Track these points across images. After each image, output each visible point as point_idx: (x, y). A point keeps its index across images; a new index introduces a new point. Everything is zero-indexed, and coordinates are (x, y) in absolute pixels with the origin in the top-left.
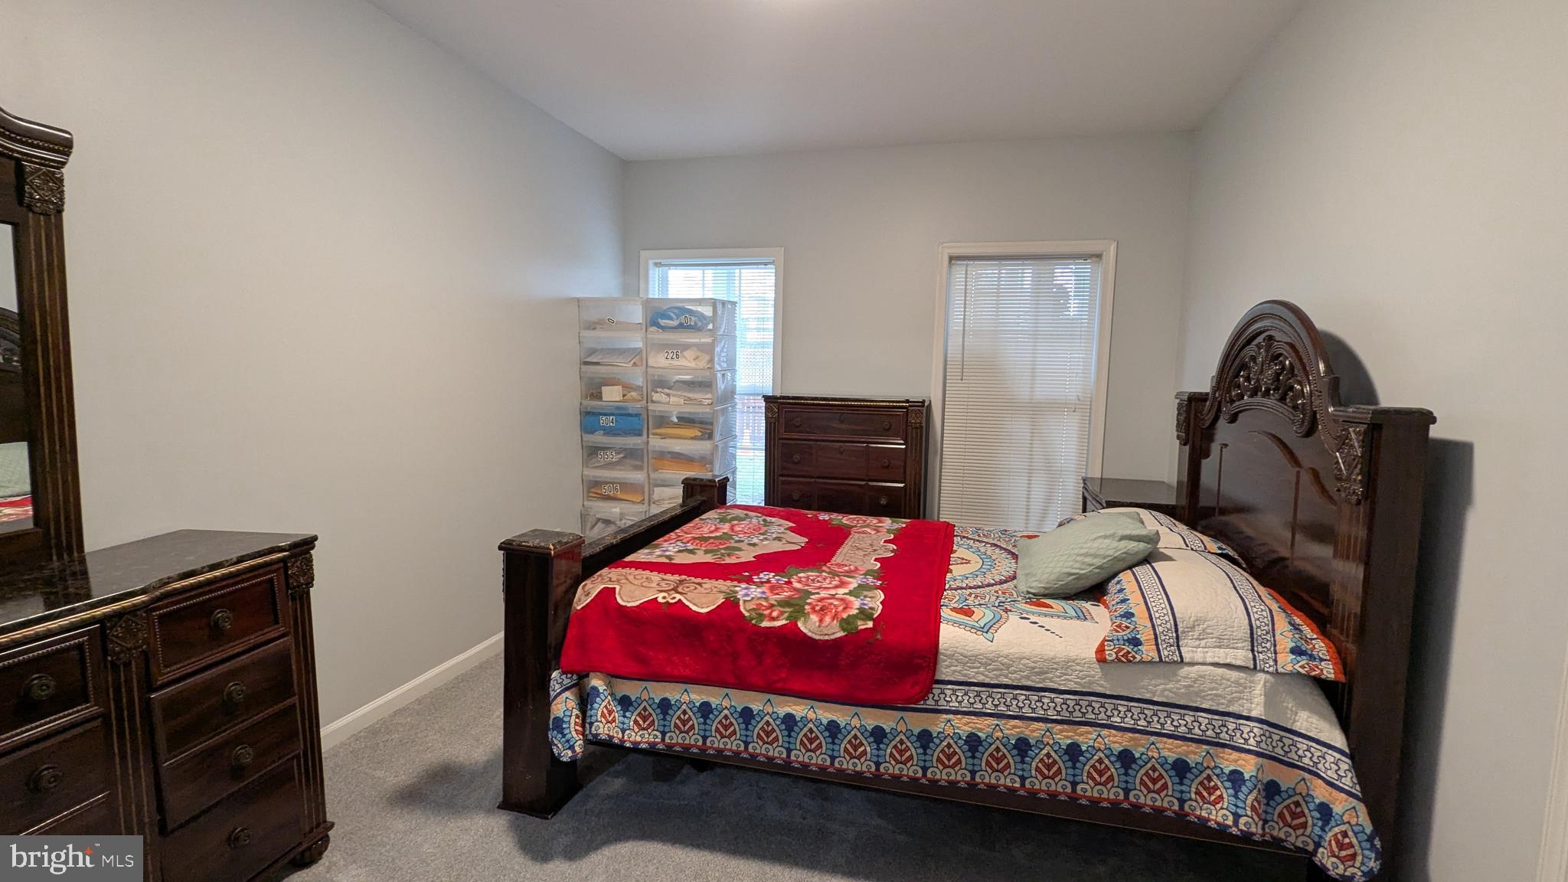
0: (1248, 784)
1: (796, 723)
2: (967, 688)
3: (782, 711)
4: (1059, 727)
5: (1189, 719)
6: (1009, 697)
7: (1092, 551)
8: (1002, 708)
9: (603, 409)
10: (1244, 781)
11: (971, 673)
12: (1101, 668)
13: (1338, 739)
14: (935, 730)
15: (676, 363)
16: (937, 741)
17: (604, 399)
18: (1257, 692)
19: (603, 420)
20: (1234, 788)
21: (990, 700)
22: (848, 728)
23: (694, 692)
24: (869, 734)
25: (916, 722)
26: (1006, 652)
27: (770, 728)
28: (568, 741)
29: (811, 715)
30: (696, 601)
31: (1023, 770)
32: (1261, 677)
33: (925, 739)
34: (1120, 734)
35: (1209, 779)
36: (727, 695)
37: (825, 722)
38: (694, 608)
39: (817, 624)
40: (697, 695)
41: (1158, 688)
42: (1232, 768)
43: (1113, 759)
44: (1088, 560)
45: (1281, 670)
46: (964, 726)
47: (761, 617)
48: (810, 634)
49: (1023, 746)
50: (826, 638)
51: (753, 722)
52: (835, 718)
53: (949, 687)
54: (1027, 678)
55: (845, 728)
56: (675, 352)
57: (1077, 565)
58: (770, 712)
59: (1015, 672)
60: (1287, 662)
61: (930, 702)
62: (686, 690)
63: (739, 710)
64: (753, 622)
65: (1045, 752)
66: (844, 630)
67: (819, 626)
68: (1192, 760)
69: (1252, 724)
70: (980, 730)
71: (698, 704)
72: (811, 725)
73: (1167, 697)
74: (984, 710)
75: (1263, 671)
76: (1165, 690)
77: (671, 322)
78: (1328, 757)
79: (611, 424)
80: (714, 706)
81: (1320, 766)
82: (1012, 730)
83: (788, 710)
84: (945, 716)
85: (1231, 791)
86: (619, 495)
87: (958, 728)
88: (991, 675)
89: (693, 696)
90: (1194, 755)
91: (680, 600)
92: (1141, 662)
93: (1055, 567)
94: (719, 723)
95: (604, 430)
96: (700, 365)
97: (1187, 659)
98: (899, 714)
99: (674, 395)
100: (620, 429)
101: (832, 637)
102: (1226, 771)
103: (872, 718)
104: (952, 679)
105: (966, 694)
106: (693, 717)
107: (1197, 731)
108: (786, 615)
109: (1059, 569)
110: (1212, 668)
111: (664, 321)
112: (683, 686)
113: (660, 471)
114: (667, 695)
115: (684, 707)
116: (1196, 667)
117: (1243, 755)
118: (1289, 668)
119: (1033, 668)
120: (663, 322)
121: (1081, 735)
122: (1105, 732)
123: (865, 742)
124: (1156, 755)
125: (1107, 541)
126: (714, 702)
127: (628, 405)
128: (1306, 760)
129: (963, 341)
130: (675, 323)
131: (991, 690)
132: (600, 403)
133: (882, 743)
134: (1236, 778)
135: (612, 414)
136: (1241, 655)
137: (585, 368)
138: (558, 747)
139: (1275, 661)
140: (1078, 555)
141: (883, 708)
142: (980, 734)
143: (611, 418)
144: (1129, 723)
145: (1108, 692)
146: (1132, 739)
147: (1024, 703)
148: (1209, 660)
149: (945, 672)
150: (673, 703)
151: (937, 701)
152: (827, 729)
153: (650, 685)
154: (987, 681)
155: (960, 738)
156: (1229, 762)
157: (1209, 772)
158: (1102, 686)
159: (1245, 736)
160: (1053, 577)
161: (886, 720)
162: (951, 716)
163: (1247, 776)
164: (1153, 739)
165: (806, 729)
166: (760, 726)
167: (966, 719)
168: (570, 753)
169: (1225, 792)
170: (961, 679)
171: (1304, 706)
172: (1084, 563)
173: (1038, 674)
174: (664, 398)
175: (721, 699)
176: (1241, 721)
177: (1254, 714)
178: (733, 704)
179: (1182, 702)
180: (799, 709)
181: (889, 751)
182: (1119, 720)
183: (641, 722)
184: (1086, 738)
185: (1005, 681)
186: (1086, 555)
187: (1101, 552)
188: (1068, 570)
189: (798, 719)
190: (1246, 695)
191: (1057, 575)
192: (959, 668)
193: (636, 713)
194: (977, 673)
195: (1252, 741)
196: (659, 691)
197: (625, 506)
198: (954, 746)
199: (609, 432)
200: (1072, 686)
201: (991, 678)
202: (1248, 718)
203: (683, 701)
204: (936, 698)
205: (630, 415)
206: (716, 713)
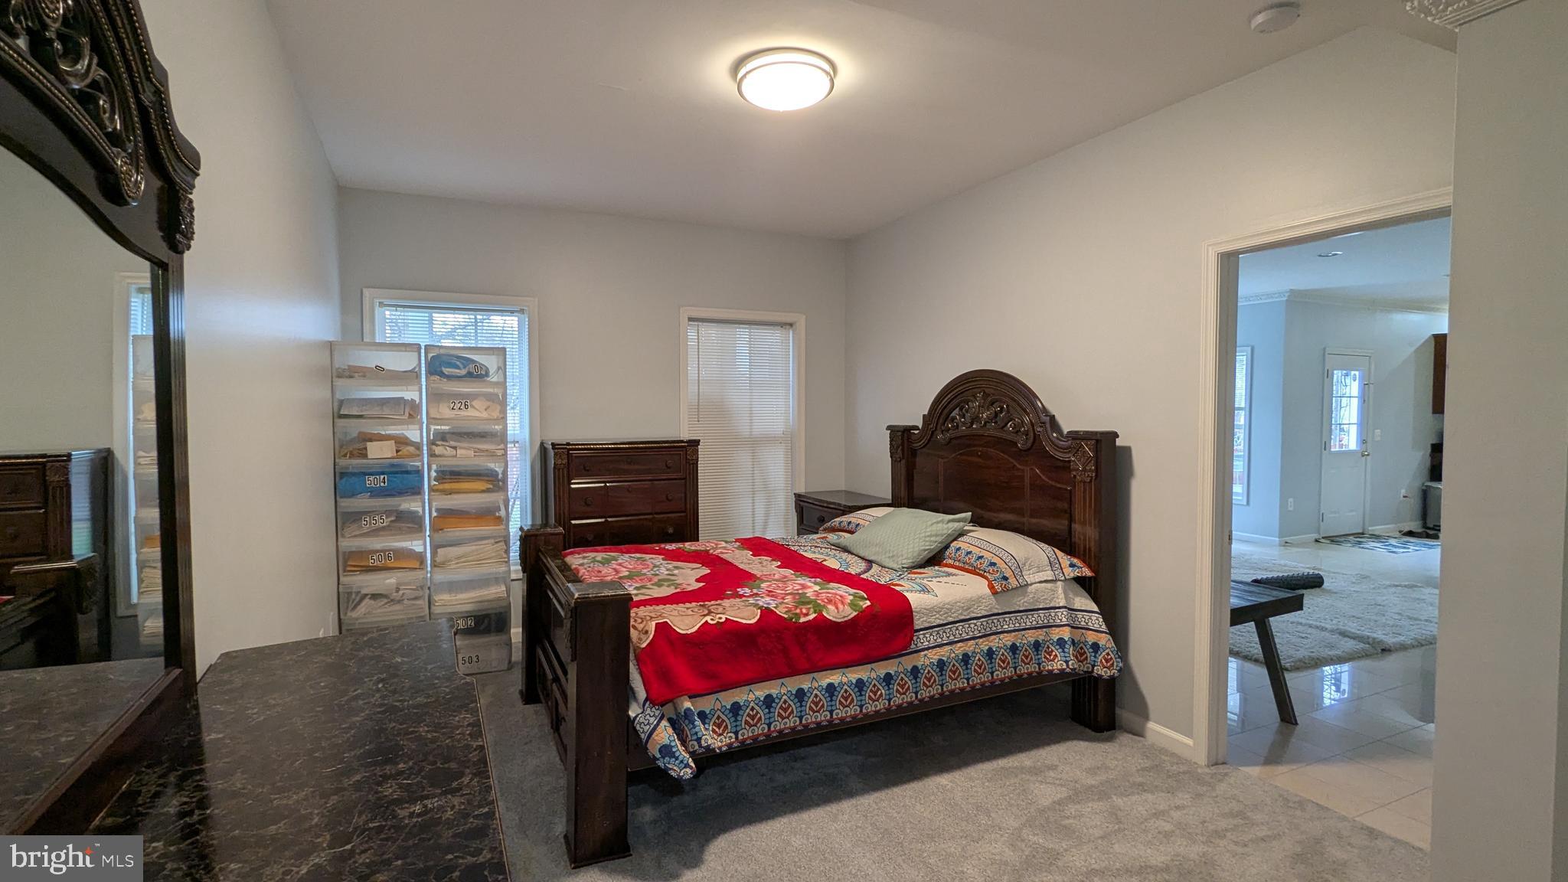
0: (1069, 643)
1: (835, 688)
2: (931, 631)
3: (825, 683)
4: (981, 640)
5: (1036, 616)
6: (954, 629)
7: (933, 533)
8: (952, 638)
9: (370, 468)
10: (1066, 642)
11: (932, 620)
12: (996, 599)
13: (1096, 609)
14: (919, 664)
15: (464, 413)
16: (922, 671)
17: (369, 457)
18: (1060, 592)
19: (370, 481)
20: (1061, 648)
21: (944, 634)
22: (870, 680)
23: (756, 690)
24: (882, 680)
25: (908, 662)
26: (947, 601)
27: (818, 699)
28: (682, 762)
29: (845, 680)
30: (741, 615)
31: (968, 674)
32: (1059, 583)
33: (915, 671)
34: (1009, 635)
35: (1048, 647)
36: (783, 683)
37: (854, 681)
38: (744, 621)
39: (836, 611)
40: (760, 691)
41: (1021, 603)
42: (1057, 637)
43: (1008, 651)
44: (933, 539)
45: (1067, 577)
46: (934, 656)
47: (798, 616)
48: (834, 620)
49: (966, 659)
50: (846, 619)
51: (806, 699)
52: (860, 676)
53: (921, 633)
54: (961, 614)
55: (867, 681)
56: (463, 402)
57: (927, 544)
58: (817, 686)
59: (955, 612)
60: (1070, 573)
61: (913, 646)
62: (751, 690)
63: (794, 692)
64: (794, 620)
65: (977, 658)
66: (856, 611)
67: (838, 612)
68: (1040, 639)
69: (1062, 610)
70: (943, 656)
71: (762, 699)
72: (846, 687)
73: (1026, 606)
74: (943, 642)
75: (1059, 580)
76: (1025, 602)
77: (458, 371)
78: (1092, 618)
79: (382, 484)
80: (775, 696)
81: (1090, 624)
82: (959, 649)
83: (828, 681)
84: (922, 653)
85: (1060, 650)
86: (390, 564)
87: (931, 658)
88: (943, 618)
89: (757, 693)
90: (1040, 636)
91: (726, 618)
92: (1013, 589)
93: (913, 548)
94: (780, 708)
95: (371, 492)
96: (493, 414)
97: (1029, 583)
98: (897, 660)
99: (461, 448)
100: (394, 488)
101: (849, 618)
102: (1055, 640)
103: (882, 669)
104: (922, 627)
105: (931, 635)
106: (760, 711)
107: (1040, 622)
108: (812, 610)
109: (917, 549)
110: (1038, 584)
111: (448, 369)
112: (747, 688)
113: (445, 530)
114: (737, 699)
115: (752, 704)
116: (1033, 586)
117: (1061, 629)
118: (1072, 575)
119: (963, 607)
120: (447, 371)
121: (991, 642)
122: (1002, 636)
123: (881, 688)
124: (1026, 642)
125: (940, 525)
126: (774, 692)
127: (405, 461)
128: (1083, 623)
129: (699, 389)
130: (463, 372)
131: (943, 628)
132: (365, 461)
133: (890, 684)
134: (1061, 643)
135: (383, 473)
136: (1048, 575)
137: (341, 422)
138: (675, 770)
139: (1063, 573)
140: (925, 537)
141: (886, 659)
142: (943, 658)
143: (382, 477)
144: (1012, 627)
145: (1000, 612)
146: (1015, 636)
147: (962, 631)
148: (1037, 580)
149: (918, 623)
150: (742, 704)
151: (916, 645)
152: (856, 686)
153: (721, 695)
154: (942, 622)
155: (934, 665)
156: (1056, 634)
157: (1048, 643)
158: (997, 609)
159: (1060, 618)
160: (915, 554)
161: (889, 667)
162: (926, 652)
163: (1066, 639)
164: (1023, 632)
165: (843, 691)
166: (811, 700)
167: (934, 651)
168: (689, 771)
169: (1057, 651)
170: (927, 625)
171: (1077, 595)
172: (931, 541)
173: (966, 610)
174: (450, 451)
175: (779, 689)
176: (1057, 610)
177: (1061, 605)
178: (789, 689)
179: (1032, 608)
180: (835, 678)
181: (895, 688)
182: (1007, 627)
183: (717, 730)
184: (994, 642)
185: (951, 619)
186: (930, 536)
187: (939, 533)
188: (923, 548)
189: (836, 685)
190: (1056, 595)
191: (917, 552)
192: (925, 619)
193: (711, 724)
194: (935, 619)
195: (1064, 619)
196: (728, 698)
197: (400, 574)
198: (932, 671)
199: (376, 493)
200: (984, 613)
201: (943, 620)
202: (1059, 608)
203: (750, 700)
204: (916, 643)
205: (407, 472)
206: (777, 701)
